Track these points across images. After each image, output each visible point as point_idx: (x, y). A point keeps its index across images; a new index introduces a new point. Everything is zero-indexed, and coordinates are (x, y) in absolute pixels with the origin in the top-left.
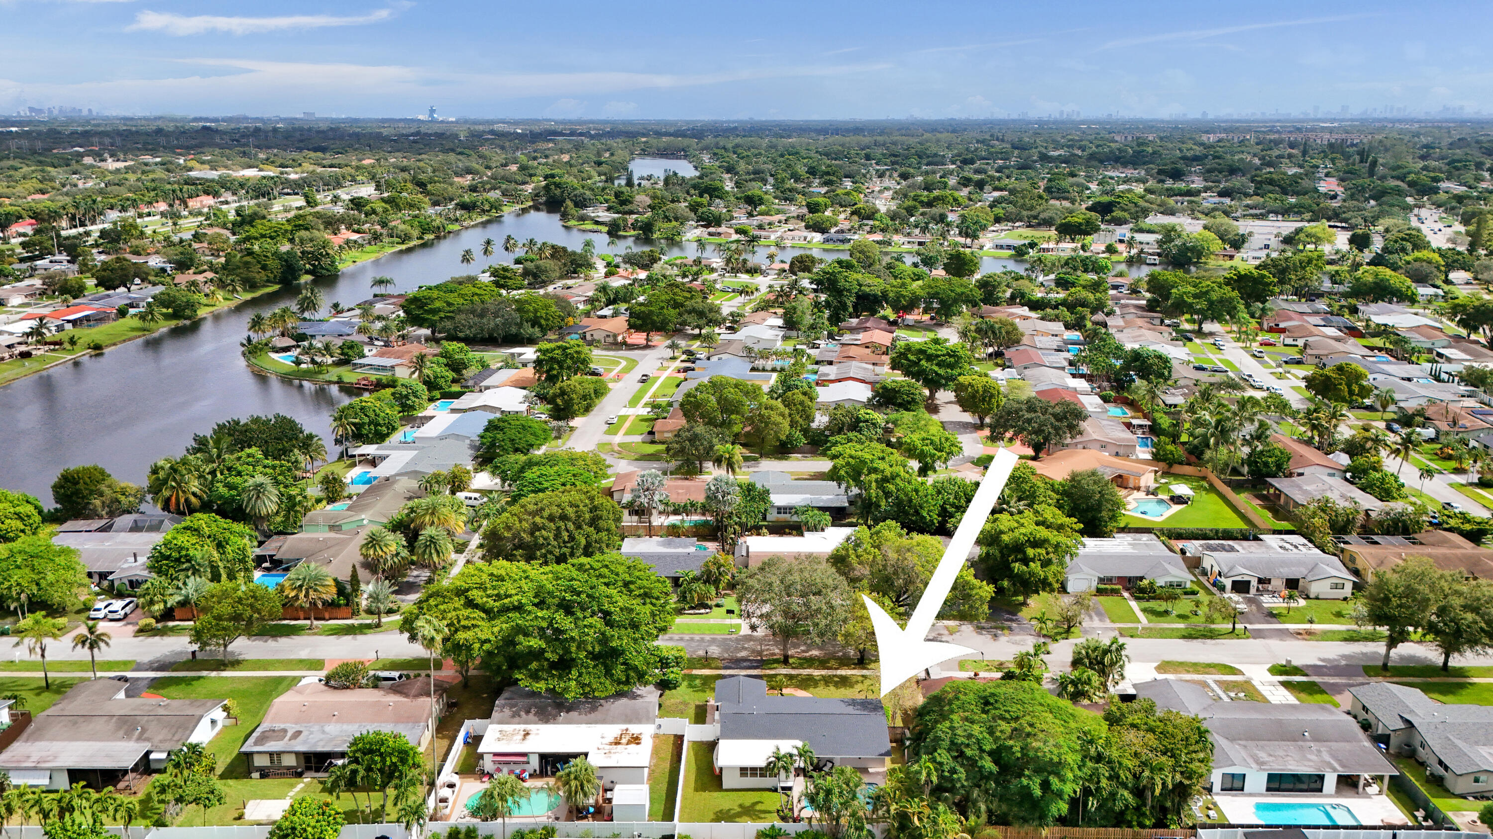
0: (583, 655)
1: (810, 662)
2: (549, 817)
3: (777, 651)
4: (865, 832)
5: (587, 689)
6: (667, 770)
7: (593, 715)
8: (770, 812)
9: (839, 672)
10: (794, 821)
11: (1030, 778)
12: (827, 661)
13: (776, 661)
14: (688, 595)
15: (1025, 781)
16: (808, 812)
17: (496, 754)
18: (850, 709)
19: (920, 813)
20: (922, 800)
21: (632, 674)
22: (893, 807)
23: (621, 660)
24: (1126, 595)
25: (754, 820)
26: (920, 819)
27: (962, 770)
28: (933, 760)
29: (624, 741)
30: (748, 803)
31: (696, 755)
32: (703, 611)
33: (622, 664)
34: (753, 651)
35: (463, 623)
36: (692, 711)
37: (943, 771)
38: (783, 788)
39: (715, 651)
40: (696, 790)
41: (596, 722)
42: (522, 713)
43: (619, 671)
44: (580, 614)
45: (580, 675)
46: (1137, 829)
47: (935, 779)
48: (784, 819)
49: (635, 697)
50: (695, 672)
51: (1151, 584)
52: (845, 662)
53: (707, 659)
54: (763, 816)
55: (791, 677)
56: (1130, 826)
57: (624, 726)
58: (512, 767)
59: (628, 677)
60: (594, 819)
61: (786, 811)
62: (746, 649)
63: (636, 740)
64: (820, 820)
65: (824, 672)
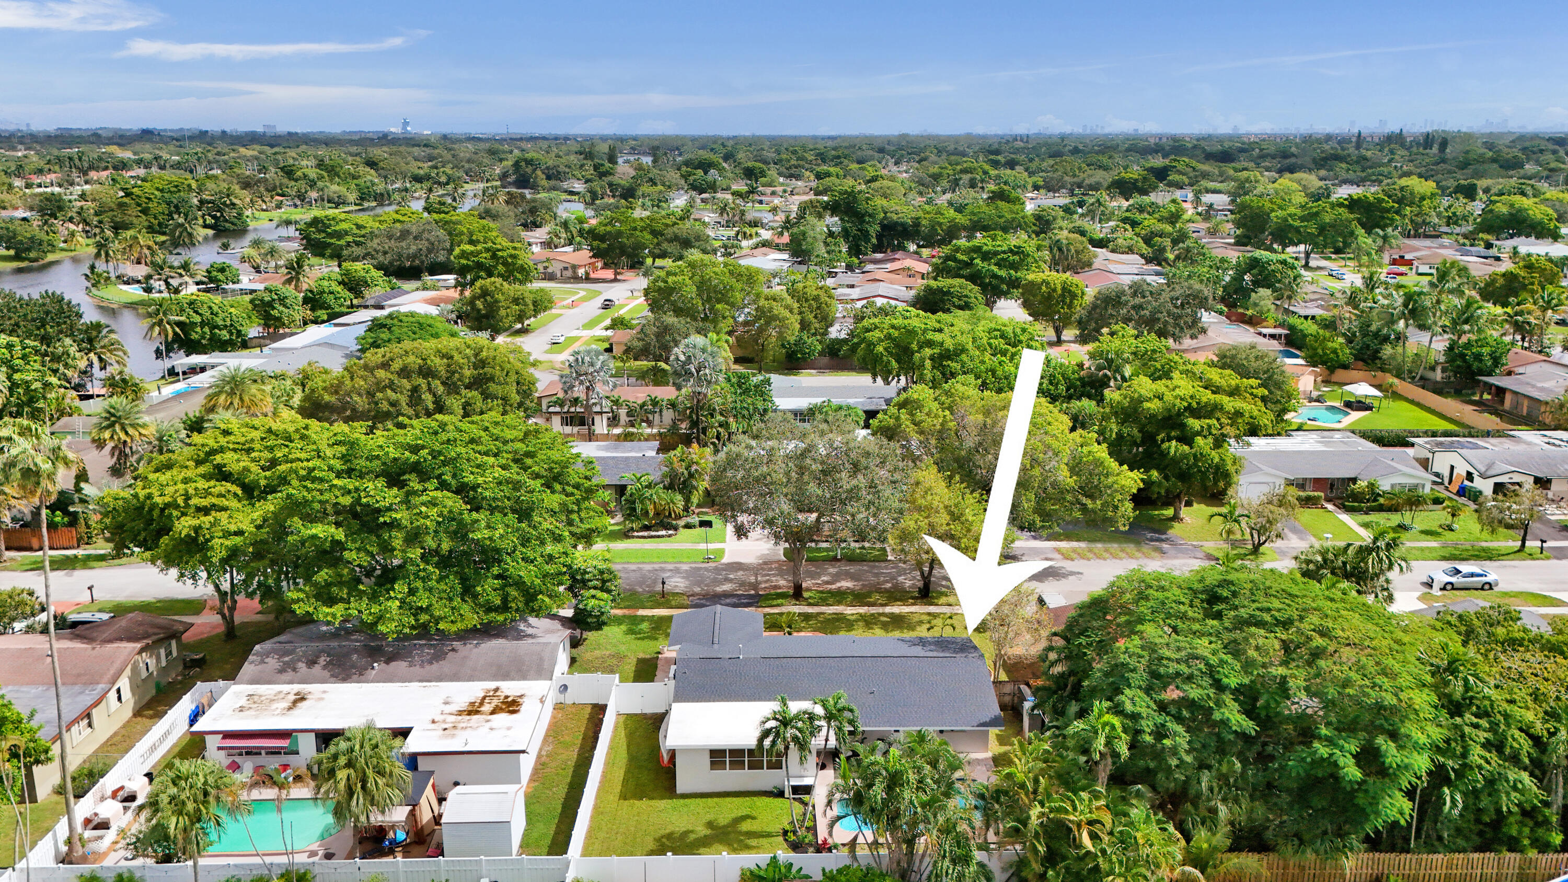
0: (415, 553)
1: (839, 596)
2: (313, 854)
3: (782, 583)
4: (973, 868)
5: (424, 618)
6: (571, 764)
7: (435, 666)
8: (769, 835)
9: (888, 610)
10: (819, 850)
11: (1330, 741)
12: (869, 594)
13: (783, 596)
14: (638, 507)
15: (1323, 751)
16: (845, 831)
17: (228, 735)
18: (918, 651)
19: (1091, 823)
20: (1096, 796)
21: (513, 593)
22: (1035, 812)
23: (496, 570)
24: (1330, 507)
25: (735, 851)
26: (1094, 837)
27: (1180, 729)
28: (1118, 710)
29: (487, 708)
30: (724, 819)
31: (630, 736)
32: (663, 533)
33: (497, 577)
34: (742, 584)
35: (195, 501)
36: (630, 667)
37: (1138, 732)
38: (796, 790)
39: (677, 583)
40: (624, 797)
41: (440, 679)
42: (301, 666)
43: (488, 588)
44: (415, 485)
45: (412, 592)
46: (1532, 854)
47: (1123, 750)
48: (797, 847)
49: (520, 636)
50: (641, 612)
51: (1371, 485)
52: (897, 595)
53: (663, 595)
54: (753, 842)
55: (807, 617)
56: (1514, 845)
57: (492, 685)
58: (263, 759)
59: (505, 600)
60: (406, 854)
61: (801, 833)
62: (731, 581)
63: (511, 706)
64: (875, 844)
65: (863, 610)
